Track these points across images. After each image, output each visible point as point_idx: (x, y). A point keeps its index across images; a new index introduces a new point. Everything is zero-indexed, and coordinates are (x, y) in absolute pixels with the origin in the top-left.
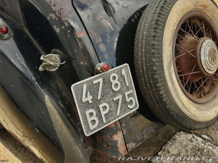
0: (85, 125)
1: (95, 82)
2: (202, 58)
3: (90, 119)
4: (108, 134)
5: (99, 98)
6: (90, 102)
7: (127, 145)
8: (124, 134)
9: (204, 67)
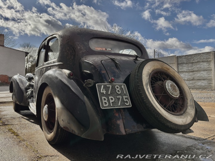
0: (101, 103)
1: (107, 86)
2: (167, 87)
3: (104, 101)
4: (115, 119)
5: (109, 93)
6: (105, 93)
7: (126, 129)
8: (124, 122)
9: (169, 92)
